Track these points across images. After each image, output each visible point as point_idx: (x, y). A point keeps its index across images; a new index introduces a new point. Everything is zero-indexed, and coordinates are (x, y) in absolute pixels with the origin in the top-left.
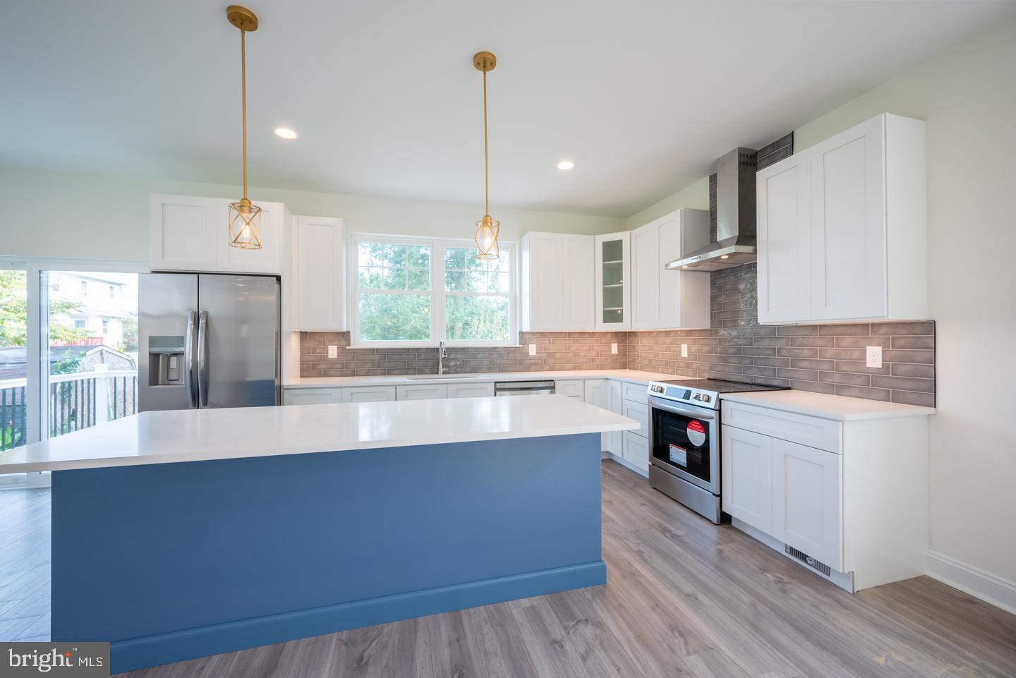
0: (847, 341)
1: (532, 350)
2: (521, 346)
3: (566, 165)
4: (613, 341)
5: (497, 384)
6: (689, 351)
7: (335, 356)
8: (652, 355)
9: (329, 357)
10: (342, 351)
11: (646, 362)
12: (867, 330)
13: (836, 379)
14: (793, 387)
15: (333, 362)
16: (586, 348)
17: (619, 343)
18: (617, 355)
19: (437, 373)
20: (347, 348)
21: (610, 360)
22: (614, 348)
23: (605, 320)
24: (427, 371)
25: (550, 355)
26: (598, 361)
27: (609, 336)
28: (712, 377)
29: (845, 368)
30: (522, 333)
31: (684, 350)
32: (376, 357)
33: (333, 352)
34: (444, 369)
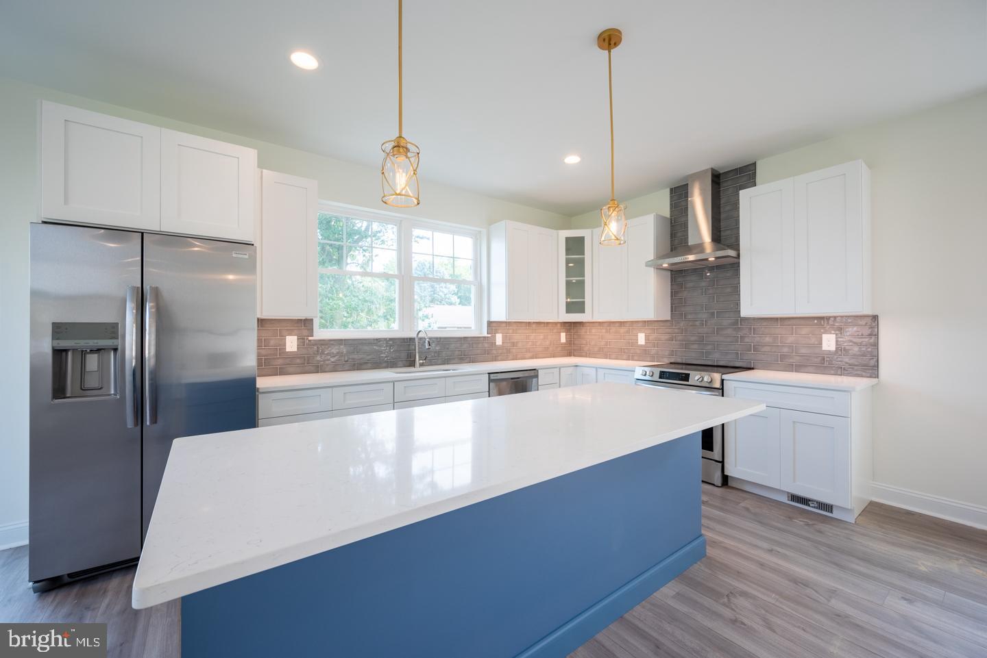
0: (805, 331)
1: (499, 340)
2: (489, 335)
3: (572, 160)
4: (562, 330)
5: (491, 375)
6: (647, 338)
7: (295, 349)
8: (603, 343)
9: (287, 350)
10: (302, 341)
11: (596, 349)
12: (822, 322)
13: (796, 360)
14: (755, 367)
15: (292, 356)
16: (542, 337)
17: (567, 331)
18: (565, 344)
19: (414, 366)
20: (310, 338)
21: (559, 349)
22: (563, 337)
23: (568, 311)
24: (400, 363)
25: (514, 344)
26: (551, 349)
27: (559, 325)
28: (672, 361)
29: (803, 351)
30: (490, 323)
31: (641, 339)
32: (344, 349)
33: (291, 343)
34: (421, 361)
